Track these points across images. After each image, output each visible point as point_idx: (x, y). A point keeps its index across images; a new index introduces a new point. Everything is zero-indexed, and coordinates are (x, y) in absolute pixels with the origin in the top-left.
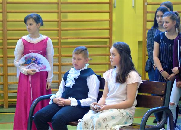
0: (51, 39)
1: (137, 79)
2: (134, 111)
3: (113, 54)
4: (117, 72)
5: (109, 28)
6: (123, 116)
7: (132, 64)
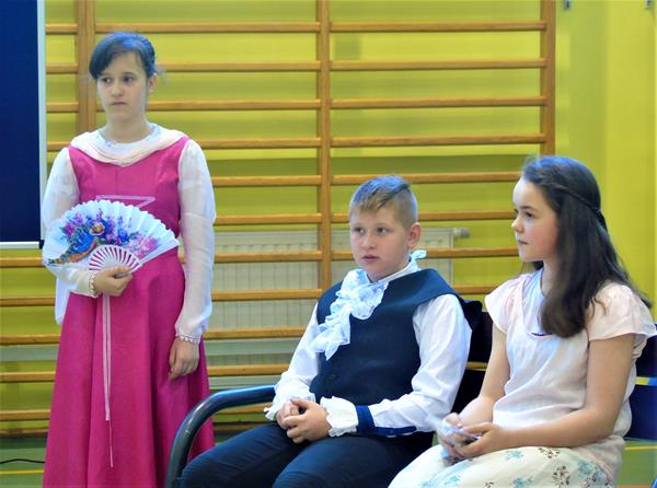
0: (203, 148)
1: (633, 318)
2: (614, 458)
3: (528, 211)
4: (547, 287)
5: (543, 97)
6: (564, 480)
7: (609, 253)
